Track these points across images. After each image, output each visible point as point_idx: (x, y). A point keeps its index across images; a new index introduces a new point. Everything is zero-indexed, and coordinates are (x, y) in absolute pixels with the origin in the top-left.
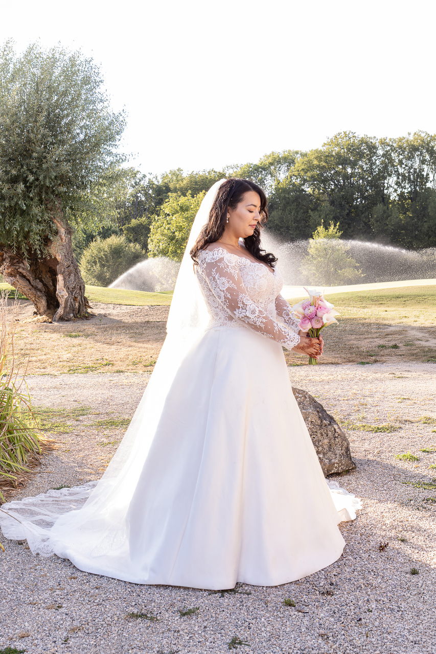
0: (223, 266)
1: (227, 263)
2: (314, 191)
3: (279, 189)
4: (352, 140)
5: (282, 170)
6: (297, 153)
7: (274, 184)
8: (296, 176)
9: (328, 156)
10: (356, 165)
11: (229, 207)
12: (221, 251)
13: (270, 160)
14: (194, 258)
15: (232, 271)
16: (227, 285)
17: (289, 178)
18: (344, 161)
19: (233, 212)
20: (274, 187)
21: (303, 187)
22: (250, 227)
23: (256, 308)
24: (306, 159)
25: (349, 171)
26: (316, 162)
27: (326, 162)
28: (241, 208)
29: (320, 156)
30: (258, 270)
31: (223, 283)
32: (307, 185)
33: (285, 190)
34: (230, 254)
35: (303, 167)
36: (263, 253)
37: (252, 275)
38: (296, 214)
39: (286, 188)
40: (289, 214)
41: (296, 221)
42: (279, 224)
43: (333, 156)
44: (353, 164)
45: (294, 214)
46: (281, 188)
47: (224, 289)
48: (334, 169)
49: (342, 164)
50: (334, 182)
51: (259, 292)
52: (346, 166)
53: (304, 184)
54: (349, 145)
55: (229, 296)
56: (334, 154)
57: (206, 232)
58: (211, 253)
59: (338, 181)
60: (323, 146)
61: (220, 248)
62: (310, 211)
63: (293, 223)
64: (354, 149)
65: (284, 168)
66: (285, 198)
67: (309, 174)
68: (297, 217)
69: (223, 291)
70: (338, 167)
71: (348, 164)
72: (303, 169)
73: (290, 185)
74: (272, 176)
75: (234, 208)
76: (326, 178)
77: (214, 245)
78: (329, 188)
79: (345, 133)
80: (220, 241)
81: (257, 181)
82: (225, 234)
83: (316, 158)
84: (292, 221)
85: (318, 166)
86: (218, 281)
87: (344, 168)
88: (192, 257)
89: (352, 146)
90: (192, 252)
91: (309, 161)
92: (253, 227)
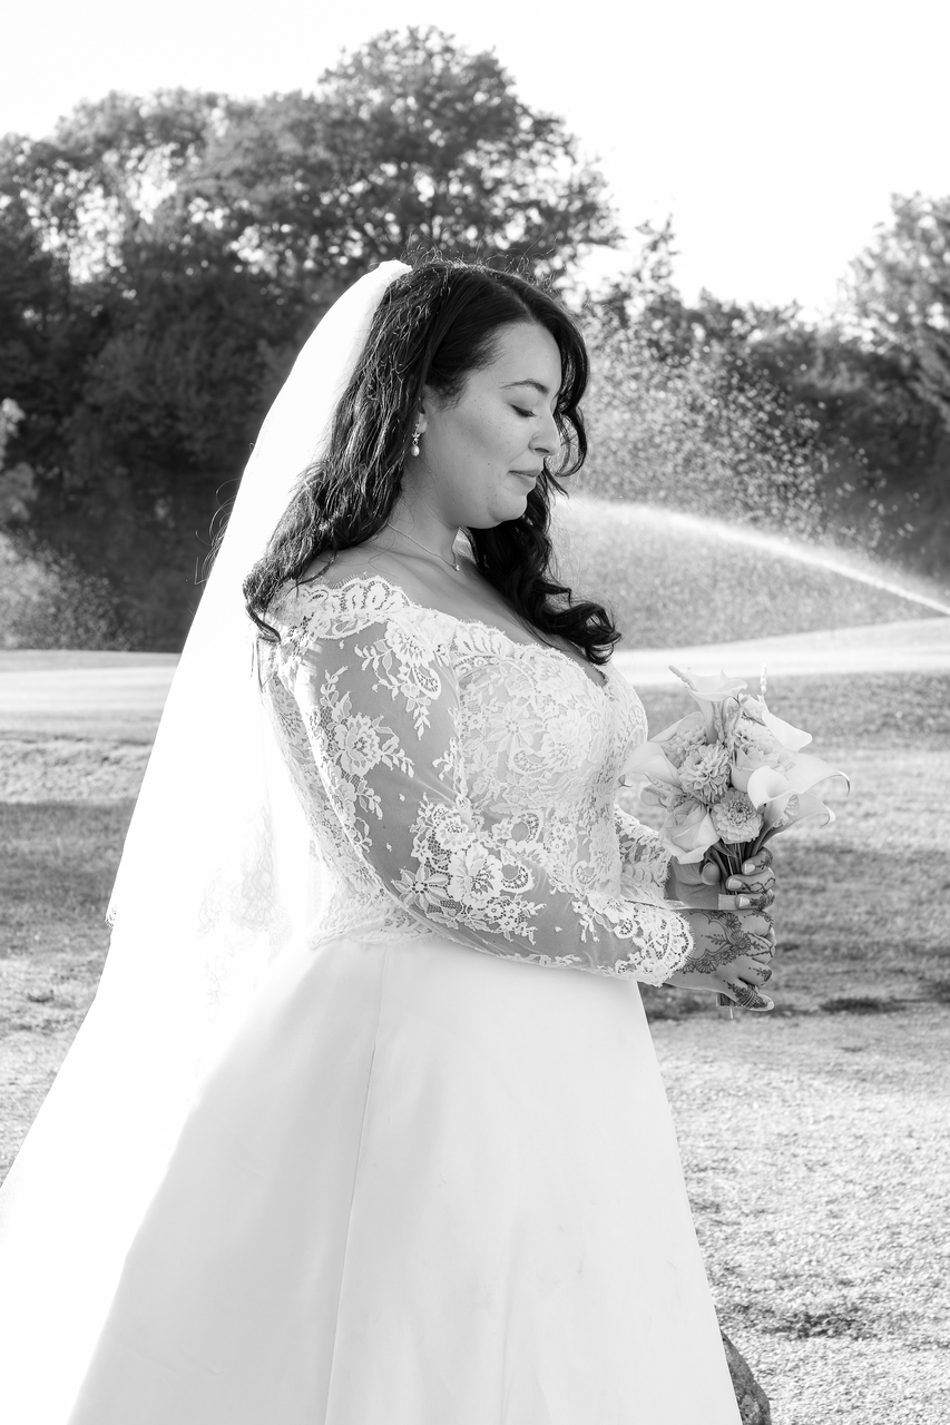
0: (376, 665)
1: (397, 648)
2: (282, 261)
3: (138, 248)
4: (438, 64)
5: (152, 170)
6: (211, 102)
7: (115, 226)
8: (207, 198)
9: (338, 124)
10: (454, 167)
11: (427, 389)
12: (377, 591)
13: (101, 125)
14: (261, 616)
15: (411, 691)
16: (375, 756)
17: (179, 203)
18: (408, 149)
19: (442, 408)
20: (114, 238)
21: (234, 246)
22: (511, 482)
23: (492, 859)
24: (251, 130)
25: (425, 187)
26: (289, 145)
27: (332, 148)
28: (482, 394)
29: (307, 118)
30: (546, 677)
31: (360, 745)
32: (250, 232)
33: (162, 256)
34: (416, 611)
35: (238, 162)
36: (558, 603)
37: (524, 700)
38: (205, 357)
39: (164, 247)
40: (178, 353)
41: (206, 383)
42: (138, 395)
43: (358, 123)
44: (442, 164)
45: (199, 354)
46: (145, 246)
47: (362, 772)
48: (363, 176)
49: (398, 158)
50: (363, 232)
51: (558, 774)
52: (415, 166)
53: (236, 235)
54: (426, 81)
55: (375, 804)
56: (364, 114)
57: (322, 493)
58: (332, 597)
59: (381, 225)
60: (322, 81)
61: (377, 578)
62: (262, 345)
63: (192, 390)
64: (446, 102)
65: (160, 158)
66: (159, 287)
67: (264, 192)
68: (209, 367)
69: (356, 779)
70: (382, 173)
71: (421, 160)
72: (237, 173)
73: (183, 233)
74: (107, 194)
75: (447, 394)
76: (328, 212)
77: (354, 559)
78: (341, 254)
79: (413, 34)
80: (380, 540)
81: (47, 208)
82: (401, 508)
83: (293, 128)
84: (188, 384)
85: (300, 162)
86: (340, 729)
87: (406, 177)
88: (250, 609)
89: (439, 88)
90: (252, 585)
91: (264, 141)
92: (527, 483)
